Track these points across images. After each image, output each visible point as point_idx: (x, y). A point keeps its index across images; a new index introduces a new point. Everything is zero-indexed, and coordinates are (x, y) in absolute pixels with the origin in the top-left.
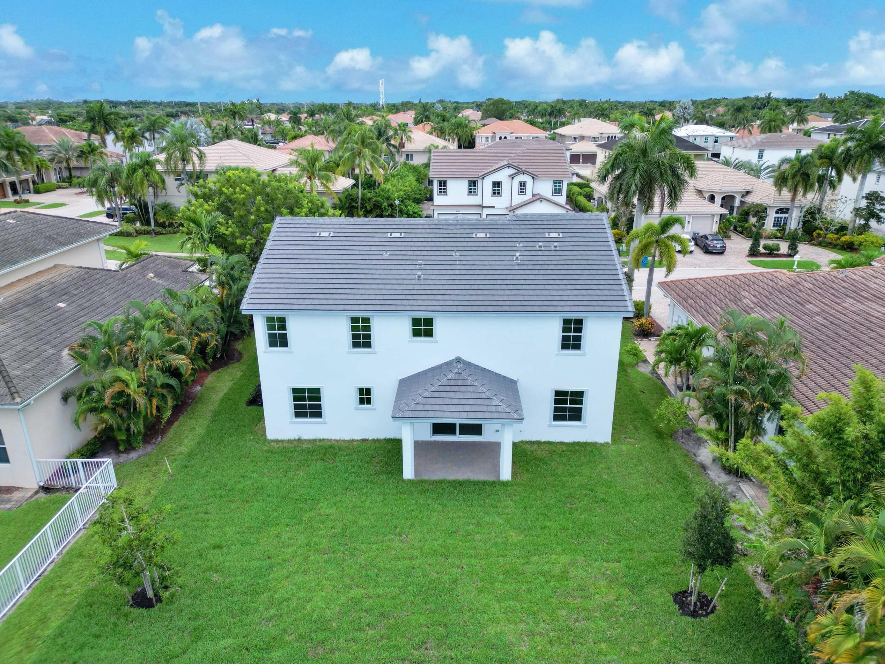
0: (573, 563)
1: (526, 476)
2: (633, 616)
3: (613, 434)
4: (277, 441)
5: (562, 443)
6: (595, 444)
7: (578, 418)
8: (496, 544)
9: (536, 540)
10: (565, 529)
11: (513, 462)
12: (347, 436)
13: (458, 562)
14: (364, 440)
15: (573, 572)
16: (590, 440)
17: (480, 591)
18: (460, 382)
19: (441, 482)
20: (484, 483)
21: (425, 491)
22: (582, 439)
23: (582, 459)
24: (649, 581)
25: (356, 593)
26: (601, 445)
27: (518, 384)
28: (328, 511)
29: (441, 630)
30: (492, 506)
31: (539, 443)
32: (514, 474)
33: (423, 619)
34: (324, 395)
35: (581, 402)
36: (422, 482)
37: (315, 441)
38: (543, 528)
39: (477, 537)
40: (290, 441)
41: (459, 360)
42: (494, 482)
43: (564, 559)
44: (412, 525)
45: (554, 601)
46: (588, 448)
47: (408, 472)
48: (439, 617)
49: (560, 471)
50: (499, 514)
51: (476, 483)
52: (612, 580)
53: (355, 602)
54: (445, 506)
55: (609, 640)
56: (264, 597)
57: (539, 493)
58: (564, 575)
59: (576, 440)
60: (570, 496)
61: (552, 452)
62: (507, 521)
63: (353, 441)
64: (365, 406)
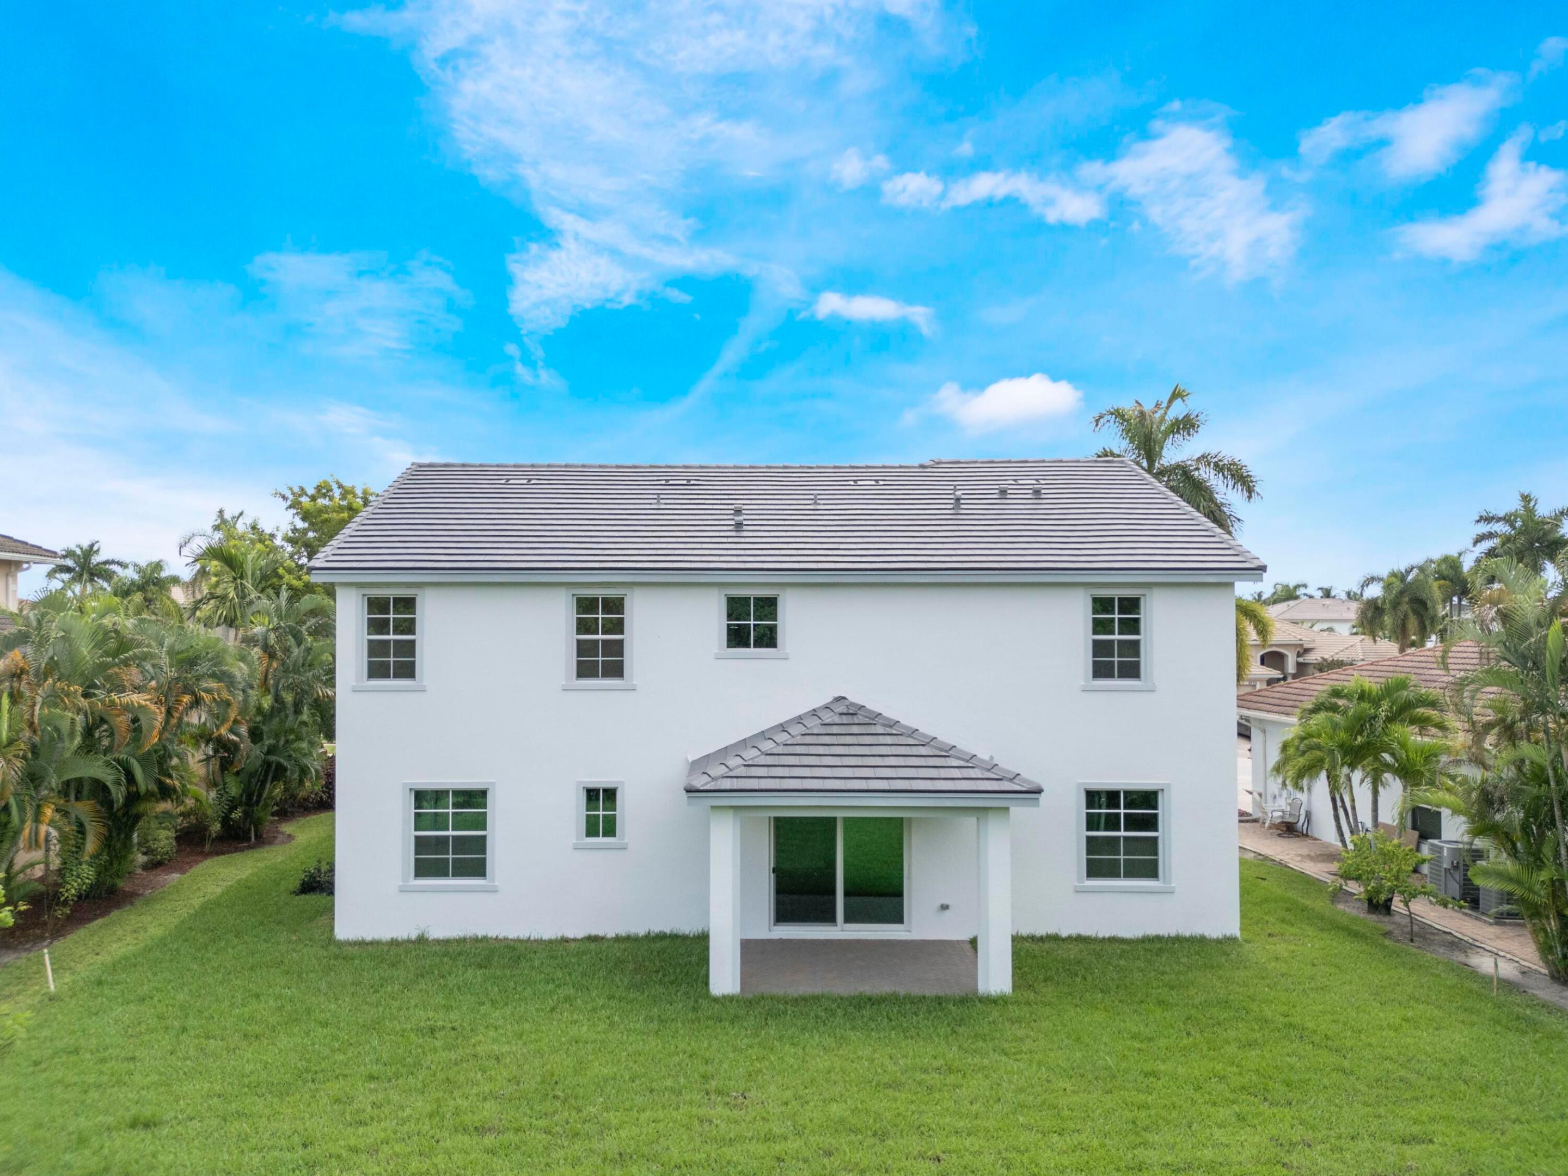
4: (363, 945)
5: (1113, 941)
6: (1200, 942)
7: (1151, 868)
12: (548, 931)
14: (593, 939)
16: (1186, 931)
19: (816, 999)
21: (775, 1015)
22: (1166, 929)
26: (1219, 942)
34: (495, 810)
35: (1153, 822)
36: (764, 998)
37: (462, 941)
40: (396, 944)
41: (844, 705)
47: (725, 984)
63: (563, 940)
64: (601, 840)
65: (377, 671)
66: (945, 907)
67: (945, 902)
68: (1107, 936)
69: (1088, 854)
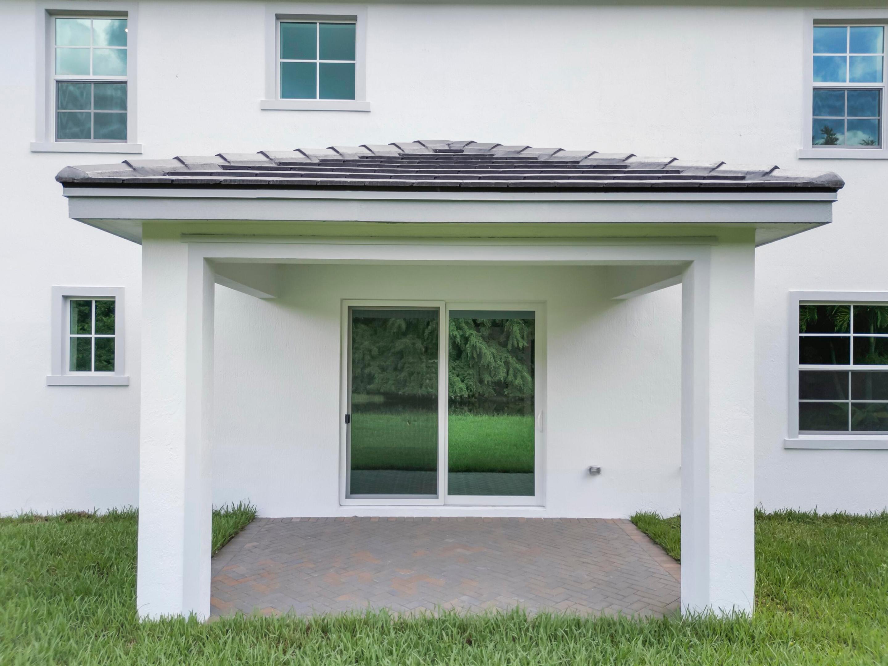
64: (93, 374)
66: (594, 472)
67: (595, 464)
68: (831, 513)
69: (801, 397)
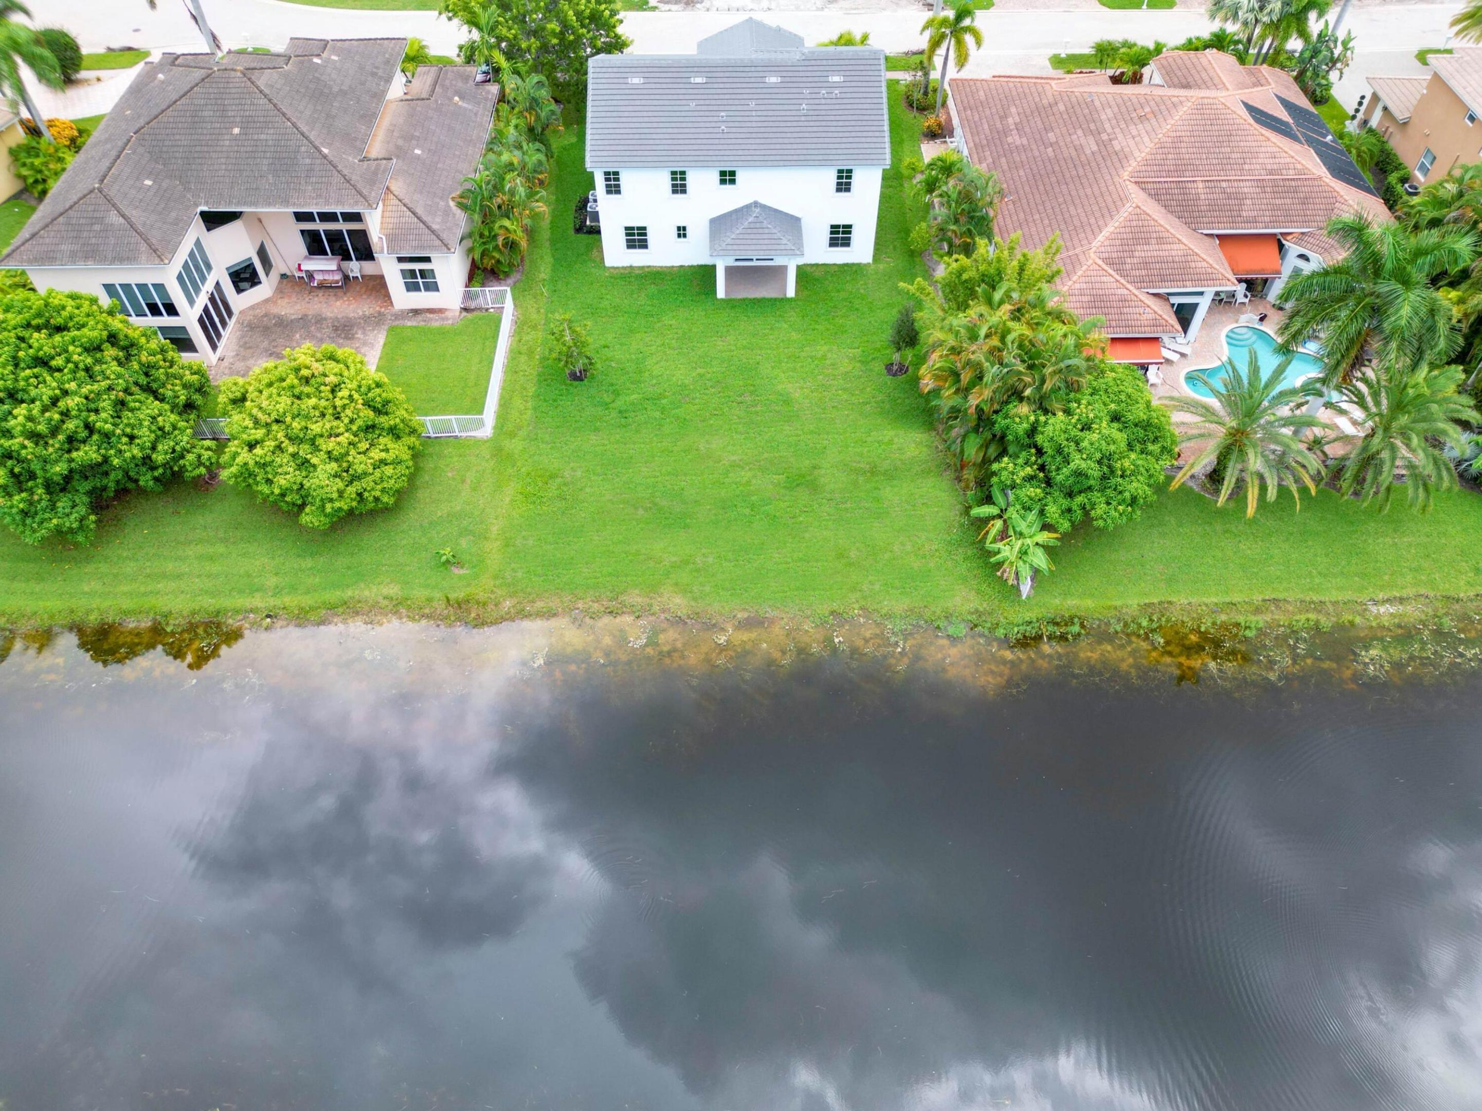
0: (830, 351)
1: (806, 293)
2: (860, 377)
3: (874, 256)
4: (613, 268)
5: (834, 264)
6: (859, 265)
7: (848, 245)
8: (783, 341)
9: (808, 337)
10: (828, 330)
11: (797, 282)
12: (669, 264)
13: (759, 352)
14: (681, 266)
15: (829, 355)
16: (856, 261)
17: (773, 368)
18: (758, 225)
19: (744, 300)
20: (775, 300)
21: (733, 307)
22: (850, 261)
23: (848, 278)
24: (873, 359)
25: (700, 371)
26: (865, 265)
27: (802, 221)
28: (670, 322)
29: (752, 388)
30: (780, 316)
31: (817, 265)
32: (797, 291)
33: (741, 383)
34: (649, 232)
35: (850, 233)
36: (730, 300)
37: (643, 267)
38: (813, 330)
39: (771, 337)
40: (624, 268)
41: (756, 204)
42: (782, 299)
43: (825, 348)
44: (728, 331)
45: (816, 371)
46: (854, 269)
47: (721, 293)
48: (750, 382)
49: (830, 288)
50: (786, 322)
51: (770, 300)
52: (852, 359)
53: (701, 376)
54: (749, 317)
55: (844, 390)
56: (647, 374)
57: (813, 306)
58: (824, 357)
59: (846, 262)
60: (835, 307)
61: (827, 272)
62: (790, 326)
63: (673, 267)
64: (682, 240)
65: (609, 192)
69: (830, 241)
